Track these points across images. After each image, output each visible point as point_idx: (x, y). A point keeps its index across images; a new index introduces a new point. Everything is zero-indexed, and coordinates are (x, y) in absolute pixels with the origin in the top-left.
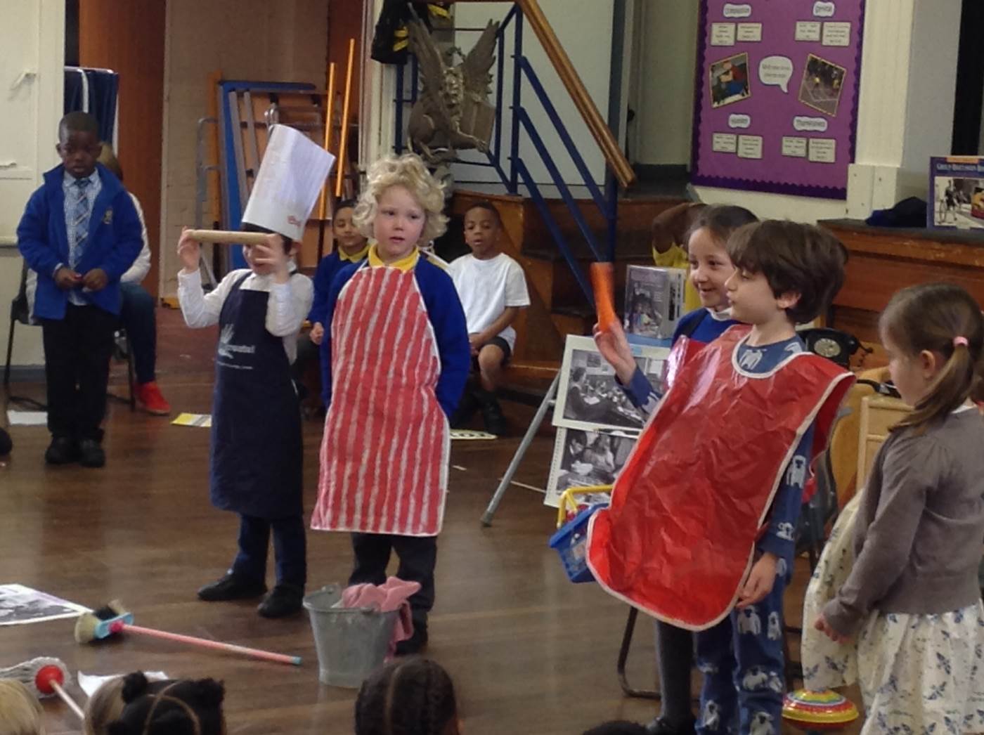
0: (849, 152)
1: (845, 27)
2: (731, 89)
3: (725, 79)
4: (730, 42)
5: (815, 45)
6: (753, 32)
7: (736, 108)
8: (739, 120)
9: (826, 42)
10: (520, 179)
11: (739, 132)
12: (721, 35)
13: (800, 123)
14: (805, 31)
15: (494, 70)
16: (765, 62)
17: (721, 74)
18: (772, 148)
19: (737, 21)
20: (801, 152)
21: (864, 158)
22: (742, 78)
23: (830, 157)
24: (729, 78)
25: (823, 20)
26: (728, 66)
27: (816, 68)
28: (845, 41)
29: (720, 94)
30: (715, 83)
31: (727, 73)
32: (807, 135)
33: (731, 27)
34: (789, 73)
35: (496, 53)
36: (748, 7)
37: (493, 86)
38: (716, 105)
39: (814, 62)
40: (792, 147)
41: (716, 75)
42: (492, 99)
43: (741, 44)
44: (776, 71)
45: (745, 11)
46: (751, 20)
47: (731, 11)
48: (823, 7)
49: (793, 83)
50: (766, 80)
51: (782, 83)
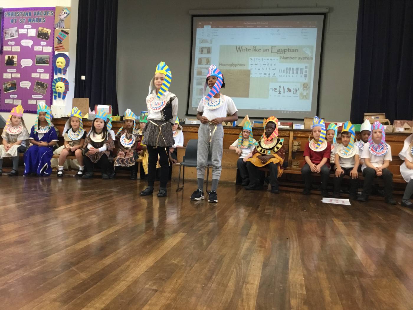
2: (10, 89)
3: (8, 86)
4: (9, 78)
5: (38, 79)
6: (18, 75)
7: (12, 93)
8: (14, 96)
9: (41, 78)
11: (14, 99)
12: (7, 76)
13: (34, 96)
14: (34, 75)
16: (21, 83)
18: (25, 103)
19: (12, 73)
20: (34, 103)
21: (55, 104)
22: (14, 86)
24: (10, 86)
25: (40, 73)
26: (10, 83)
27: (38, 84)
28: (47, 78)
30: (5, 87)
31: (9, 85)
32: (37, 99)
33: (10, 75)
34: (30, 85)
36: (16, 70)
38: (5, 92)
39: (38, 82)
40: (31, 102)
41: (5, 85)
43: (12, 79)
44: (25, 85)
45: (15, 70)
46: (16, 73)
47: (9, 70)
48: (40, 70)
49: (31, 87)
50: (22, 86)
51: (28, 87)
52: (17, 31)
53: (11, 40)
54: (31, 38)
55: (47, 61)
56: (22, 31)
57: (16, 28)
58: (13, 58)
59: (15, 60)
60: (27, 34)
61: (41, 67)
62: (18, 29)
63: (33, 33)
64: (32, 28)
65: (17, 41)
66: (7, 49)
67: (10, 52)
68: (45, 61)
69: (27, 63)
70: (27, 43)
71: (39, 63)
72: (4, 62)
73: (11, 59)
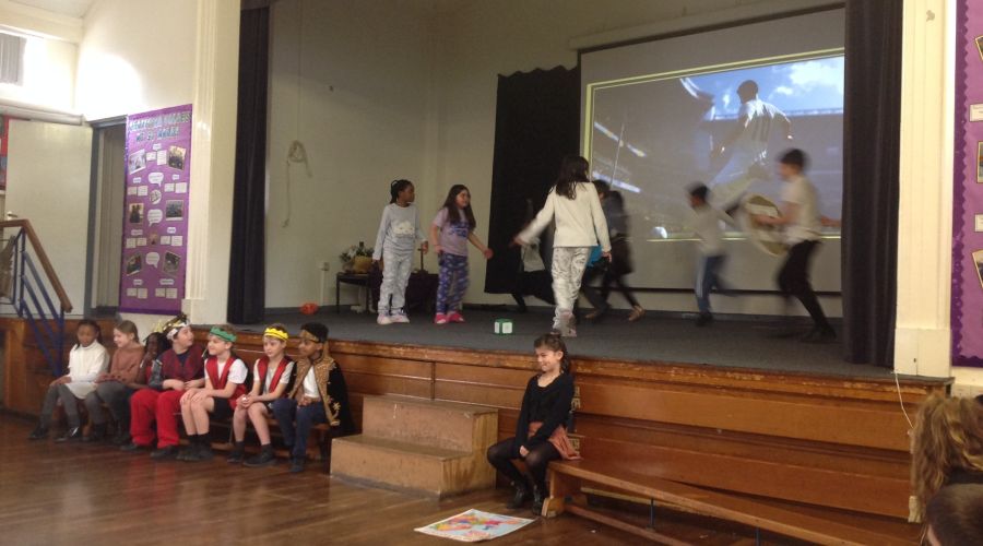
0: (182, 294)
1: (181, 238)
2: (134, 268)
4: (134, 246)
5: (168, 246)
6: (143, 242)
7: (136, 276)
8: (138, 282)
9: (173, 245)
10: (24, 312)
11: (138, 287)
12: (131, 244)
13: (163, 282)
14: (165, 240)
15: (13, 259)
16: (149, 255)
17: (131, 261)
18: (151, 293)
19: (137, 237)
20: (163, 295)
21: (188, 296)
23: (175, 296)
24: (133, 263)
25: (171, 235)
26: (134, 257)
27: (169, 257)
28: (180, 244)
29: (130, 270)
30: (128, 266)
31: (133, 260)
32: (167, 287)
33: (134, 240)
34: (158, 259)
35: (14, 250)
37: (12, 266)
38: (128, 275)
39: (168, 254)
40: (159, 293)
41: (129, 261)
42: (12, 273)
43: (138, 248)
44: (153, 259)
45: (140, 232)
46: (142, 236)
47: (134, 232)
48: (172, 230)
49: (159, 264)
50: (149, 263)
51: (155, 264)
52: (144, 157)
53: (136, 175)
54: (161, 169)
55: (180, 211)
56: (150, 157)
57: (142, 151)
58: (138, 208)
59: (141, 212)
60: (155, 161)
61: (172, 224)
62: (146, 152)
63: (162, 159)
64: (163, 149)
65: (144, 175)
66: (131, 191)
67: (136, 198)
68: (177, 211)
69: (156, 216)
70: (156, 178)
71: (169, 214)
72: (129, 217)
73: (136, 210)
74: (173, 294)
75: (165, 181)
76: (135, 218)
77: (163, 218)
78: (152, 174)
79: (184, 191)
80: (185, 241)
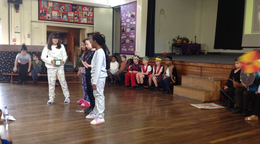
0: (135, 50)
1: (134, 36)
4: (123, 38)
5: (131, 38)
6: (125, 37)
7: (124, 45)
8: (124, 47)
13: (130, 47)
14: (130, 36)
16: (127, 40)
17: (123, 42)
18: (127, 50)
20: (130, 50)
21: (136, 50)
22: (124, 42)
23: (133, 50)
25: (132, 35)
28: (134, 37)
29: (122, 44)
32: (131, 48)
33: (123, 37)
39: (131, 40)
40: (129, 49)
43: (124, 38)
45: (124, 34)
46: (125, 35)
47: (123, 35)
48: (132, 34)
49: (129, 42)
50: (127, 42)
51: (128, 42)
53: (123, 20)
54: (129, 18)
56: (127, 15)
58: (124, 28)
59: (125, 29)
61: (132, 32)
62: (126, 14)
63: (129, 16)
64: (129, 13)
65: (125, 20)
66: (122, 24)
67: (123, 26)
68: (133, 29)
69: (128, 30)
70: (128, 20)
71: (131, 30)
72: (122, 31)
73: (123, 29)
74: (132, 50)
75: (130, 22)
76: (123, 31)
77: (130, 31)
78: (127, 20)
79: (135, 23)
80: (135, 36)
